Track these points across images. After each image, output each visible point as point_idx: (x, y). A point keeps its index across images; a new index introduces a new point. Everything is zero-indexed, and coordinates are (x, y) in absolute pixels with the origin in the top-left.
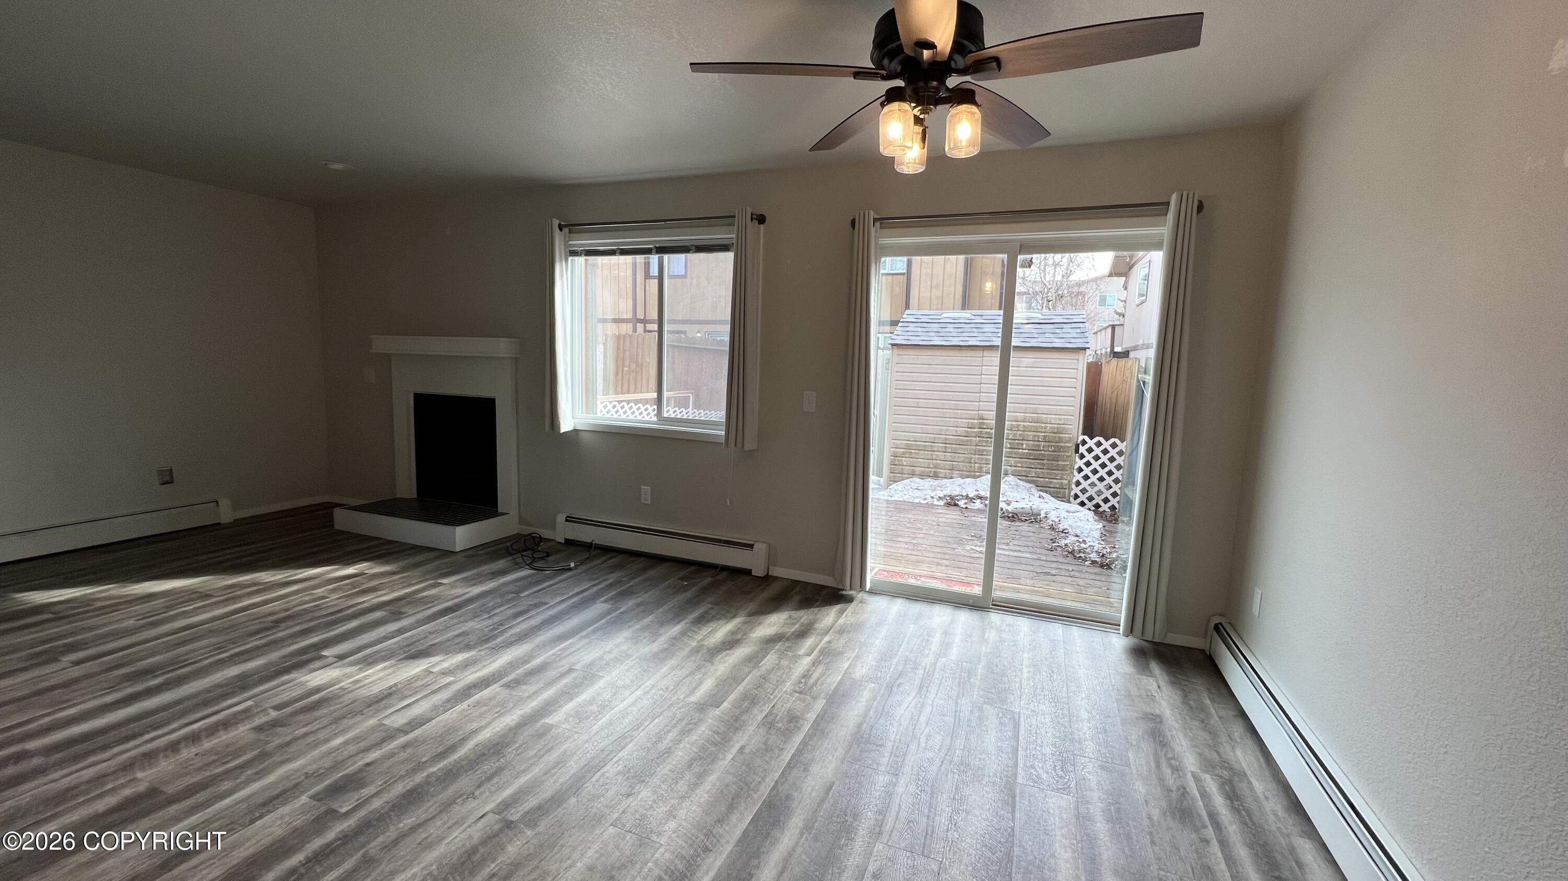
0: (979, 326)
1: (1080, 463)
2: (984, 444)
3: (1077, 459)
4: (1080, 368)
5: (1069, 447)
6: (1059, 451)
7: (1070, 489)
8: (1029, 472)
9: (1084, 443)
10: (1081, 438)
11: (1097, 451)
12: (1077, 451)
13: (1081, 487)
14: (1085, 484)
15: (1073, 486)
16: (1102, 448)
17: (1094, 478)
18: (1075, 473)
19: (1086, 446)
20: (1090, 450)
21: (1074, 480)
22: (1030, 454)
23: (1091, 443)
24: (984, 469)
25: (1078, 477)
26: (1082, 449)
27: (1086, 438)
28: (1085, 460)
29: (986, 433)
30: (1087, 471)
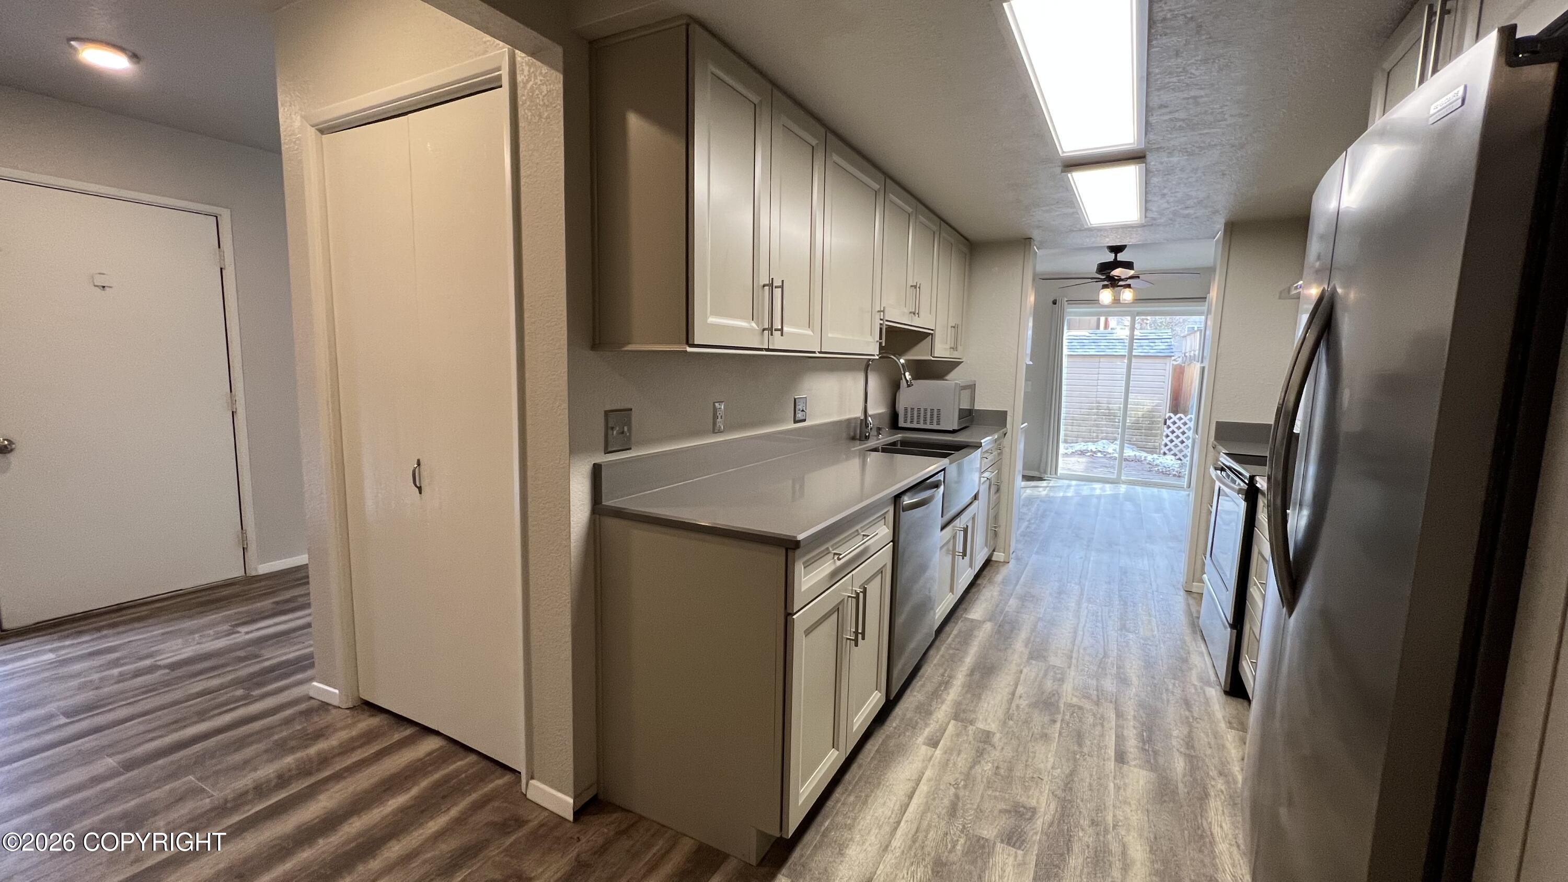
0: (1096, 341)
1: (1168, 431)
2: (1100, 420)
3: (1165, 429)
4: (1168, 368)
5: (1159, 421)
6: (1153, 424)
7: (1161, 449)
8: (1131, 438)
9: (1170, 418)
10: (1168, 415)
11: (1179, 423)
12: (1165, 423)
13: (1168, 447)
14: (1170, 445)
15: (1163, 447)
16: (1182, 421)
17: (1177, 441)
18: (1164, 438)
19: (1172, 420)
20: (1174, 423)
21: (1163, 443)
22: (1133, 426)
23: (1175, 418)
24: (1100, 437)
25: (1166, 440)
26: (1169, 422)
27: (1172, 415)
28: (1170, 429)
29: (1102, 412)
30: (1172, 437)
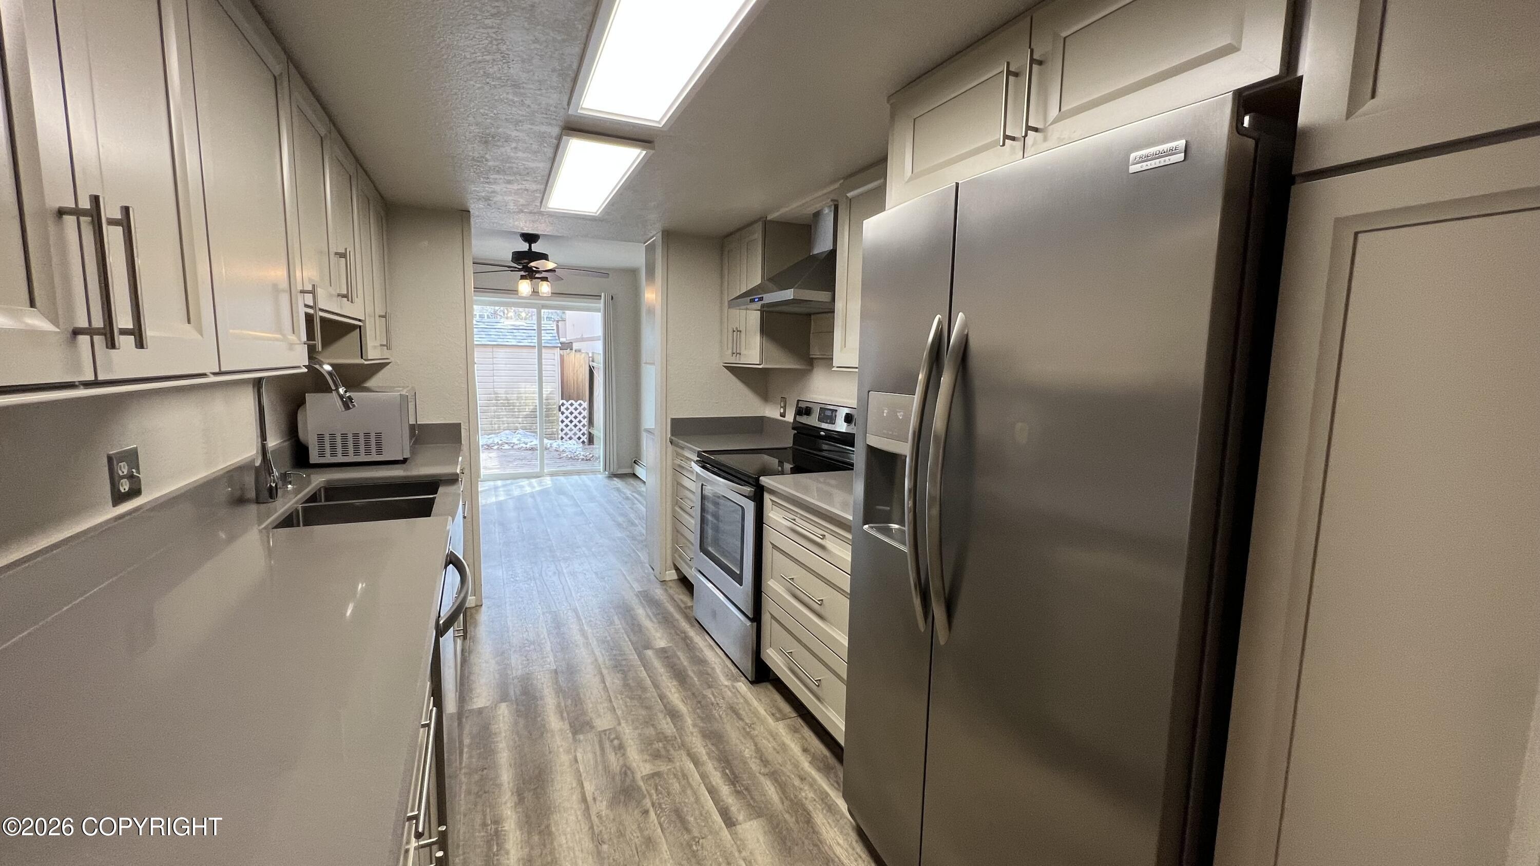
0: (485, 330)
1: (562, 417)
2: (500, 411)
3: (560, 415)
4: (556, 358)
5: (554, 408)
6: (549, 411)
7: (558, 434)
8: (531, 426)
9: (563, 405)
10: (561, 402)
11: (571, 409)
12: (560, 410)
13: (564, 432)
14: (566, 430)
15: (560, 432)
16: (574, 407)
17: (571, 426)
18: (560, 423)
19: (565, 407)
20: (567, 409)
21: (560, 428)
22: (531, 415)
23: (567, 404)
24: (502, 428)
25: (562, 426)
26: (563, 409)
27: (565, 402)
28: (565, 415)
29: (502, 403)
30: (567, 422)
